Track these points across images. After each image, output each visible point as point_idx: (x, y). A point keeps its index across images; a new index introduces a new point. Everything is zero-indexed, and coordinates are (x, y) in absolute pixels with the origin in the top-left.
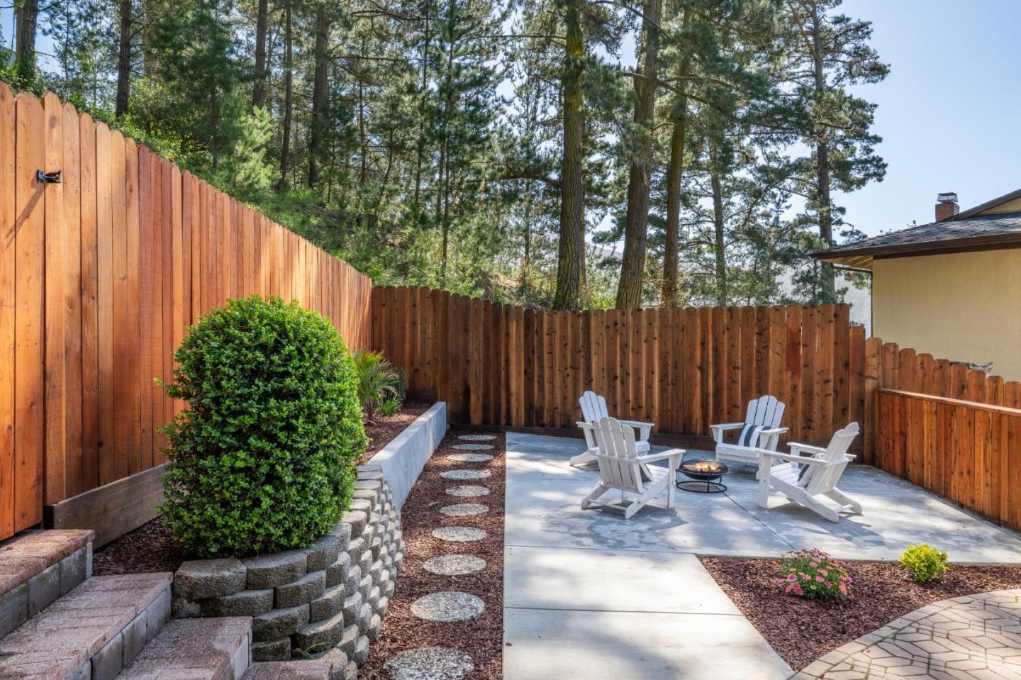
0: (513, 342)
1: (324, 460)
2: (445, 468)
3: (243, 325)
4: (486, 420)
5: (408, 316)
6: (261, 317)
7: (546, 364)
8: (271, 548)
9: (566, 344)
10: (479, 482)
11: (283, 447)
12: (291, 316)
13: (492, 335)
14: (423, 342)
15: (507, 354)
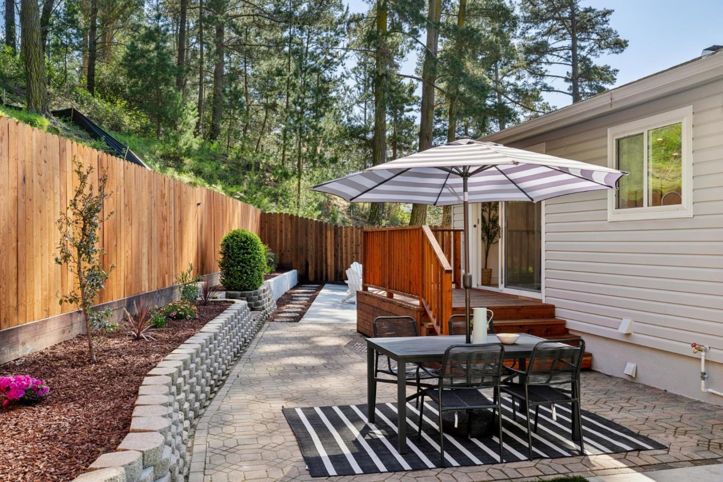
0: (329, 241)
1: (257, 269)
2: (294, 293)
3: (237, 236)
4: (316, 278)
5: (278, 228)
6: (242, 235)
7: (344, 251)
8: (245, 289)
9: (353, 242)
10: (307, 297)
11: (248, 266)
12: (248, 234)
13: (319, 237)
14: (286, 240)
15: (326, 246)
